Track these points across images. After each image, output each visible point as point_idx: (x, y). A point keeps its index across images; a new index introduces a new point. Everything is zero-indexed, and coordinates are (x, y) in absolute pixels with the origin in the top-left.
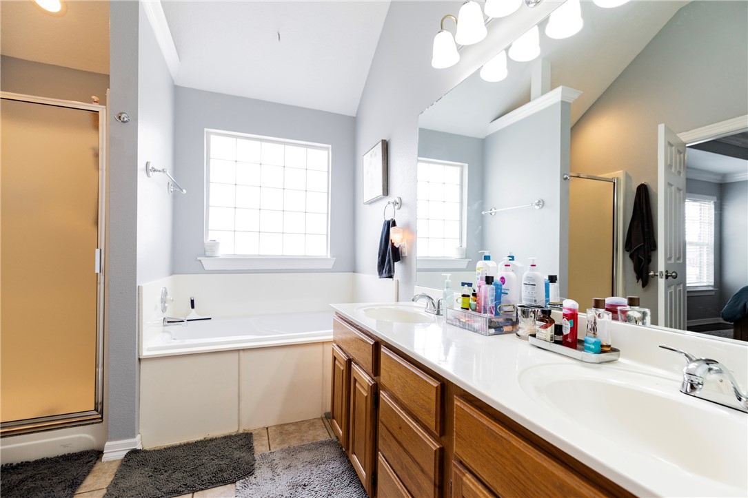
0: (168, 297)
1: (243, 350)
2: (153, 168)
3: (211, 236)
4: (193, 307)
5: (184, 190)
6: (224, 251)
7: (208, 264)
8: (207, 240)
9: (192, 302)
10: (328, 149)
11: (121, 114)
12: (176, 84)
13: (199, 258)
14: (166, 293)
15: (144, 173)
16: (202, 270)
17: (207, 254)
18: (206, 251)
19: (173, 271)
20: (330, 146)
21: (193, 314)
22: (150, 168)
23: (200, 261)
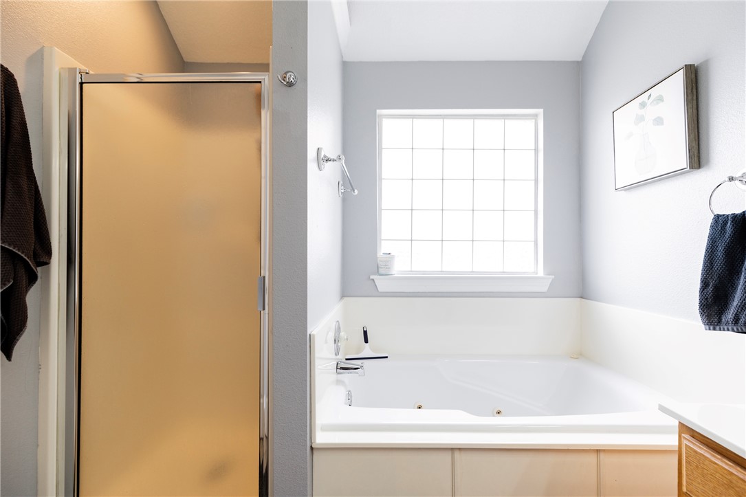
0: (342, 334)
1: (460, 449)
2: (325, 156)
3: (384, 248)
4: (366, 341)
5: (356, 191)
6: (400, 267)
7: (382, 284)
8: (380, 254)
9: (365, 333)
10: (536, 116)
11: (286, 73)
12: (346, 59)
13: (371, 277)
14: (339, 328)
15: (315, 165)
16: (376, 293)
17: (381, 271)
18: (379, 267)
19: (344, 294)
20: (541, 111)
21: (367, 351)
22: (322, 156)
23: (373, 280)
